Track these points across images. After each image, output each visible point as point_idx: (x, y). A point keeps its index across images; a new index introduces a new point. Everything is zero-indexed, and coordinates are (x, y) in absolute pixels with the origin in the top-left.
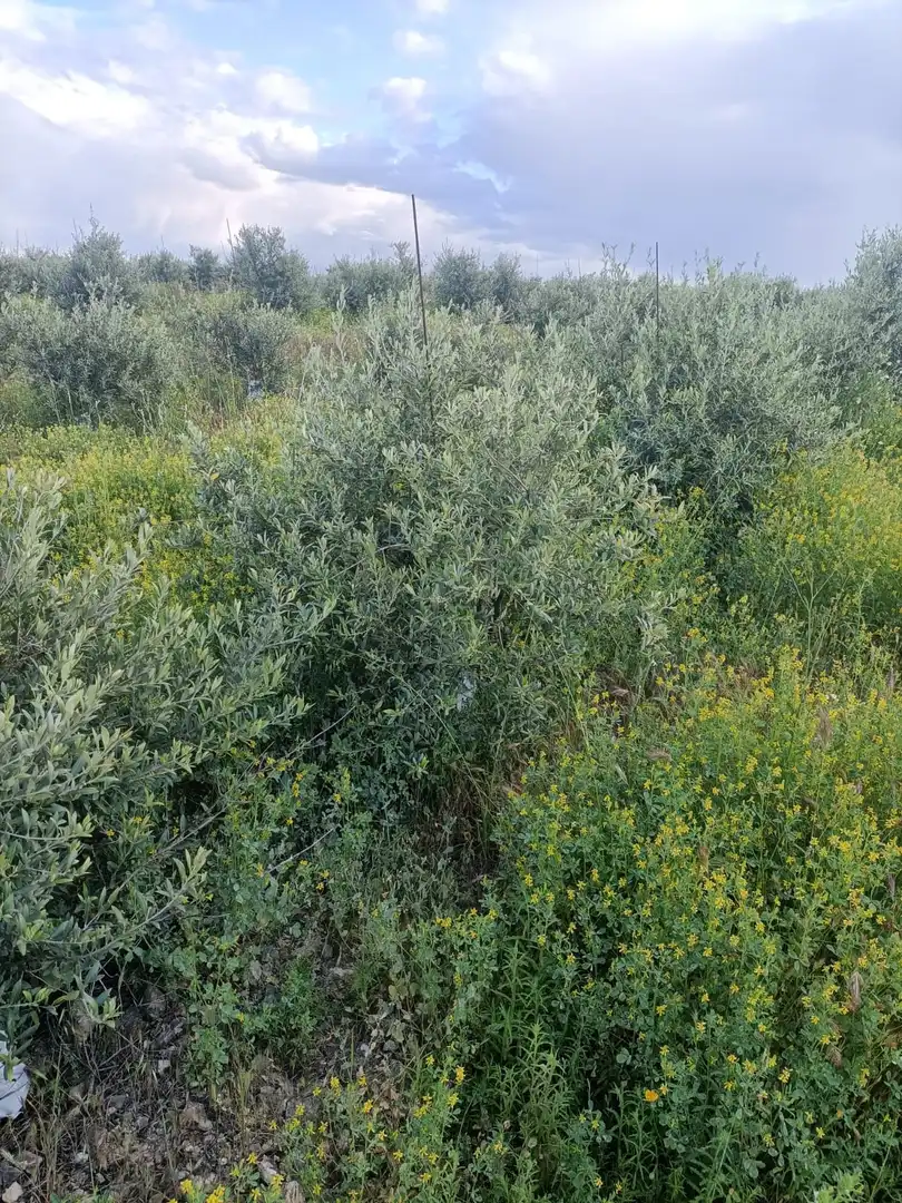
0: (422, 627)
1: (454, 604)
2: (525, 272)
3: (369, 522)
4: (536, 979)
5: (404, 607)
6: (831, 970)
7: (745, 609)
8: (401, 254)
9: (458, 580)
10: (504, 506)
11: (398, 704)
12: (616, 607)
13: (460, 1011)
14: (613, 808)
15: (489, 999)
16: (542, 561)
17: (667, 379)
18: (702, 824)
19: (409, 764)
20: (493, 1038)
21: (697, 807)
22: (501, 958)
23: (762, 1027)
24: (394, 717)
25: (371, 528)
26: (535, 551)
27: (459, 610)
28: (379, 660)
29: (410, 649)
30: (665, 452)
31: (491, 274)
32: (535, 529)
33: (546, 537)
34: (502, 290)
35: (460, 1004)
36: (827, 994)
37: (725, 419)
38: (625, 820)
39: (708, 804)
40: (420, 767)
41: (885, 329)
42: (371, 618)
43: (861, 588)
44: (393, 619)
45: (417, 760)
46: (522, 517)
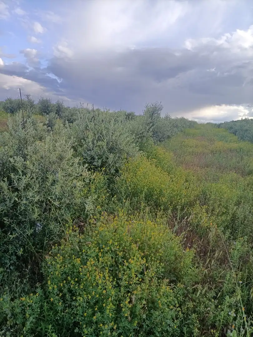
0: (21, 210)
1: (30, 203)
2: (65, 105)
3: (6, 179)
4: (52, 312)
5: (16, 204)
6: (128, 296)
7: (116, 199)
8: (28, 98)
9: (31, 196)
10: (46, 175)
11: (14, 233)
12: (78, 201)
13: (28, 325)
14: (75, 259)
15: (38, 319)
16: (57, 190)
17: (97, 138)
18: (98, 260)
19: (17, 251)
20: (39, 332)
21: (97, 256)
22: (41, 307)
23: (111, 315)
24: (12, 237)
25: (6, 181)
26: (54, 187)
27: (31, 205)
28: (7, 220)
29: (18, 216)
30: (96, 157)
31: (55, 105)
32: (54, 181)
33: (57, 183)
34: (59, 109)
35: (28, 323)
36: (127, 302)
37: (111, 150)
38: (78, 261)
39: (100, 254)
40: (20, 252)
41: (151, 128)
42: (5, 208)
43: (144, 192)
44: (12, 208)
45: (19, 250)
46: (51, 178)
